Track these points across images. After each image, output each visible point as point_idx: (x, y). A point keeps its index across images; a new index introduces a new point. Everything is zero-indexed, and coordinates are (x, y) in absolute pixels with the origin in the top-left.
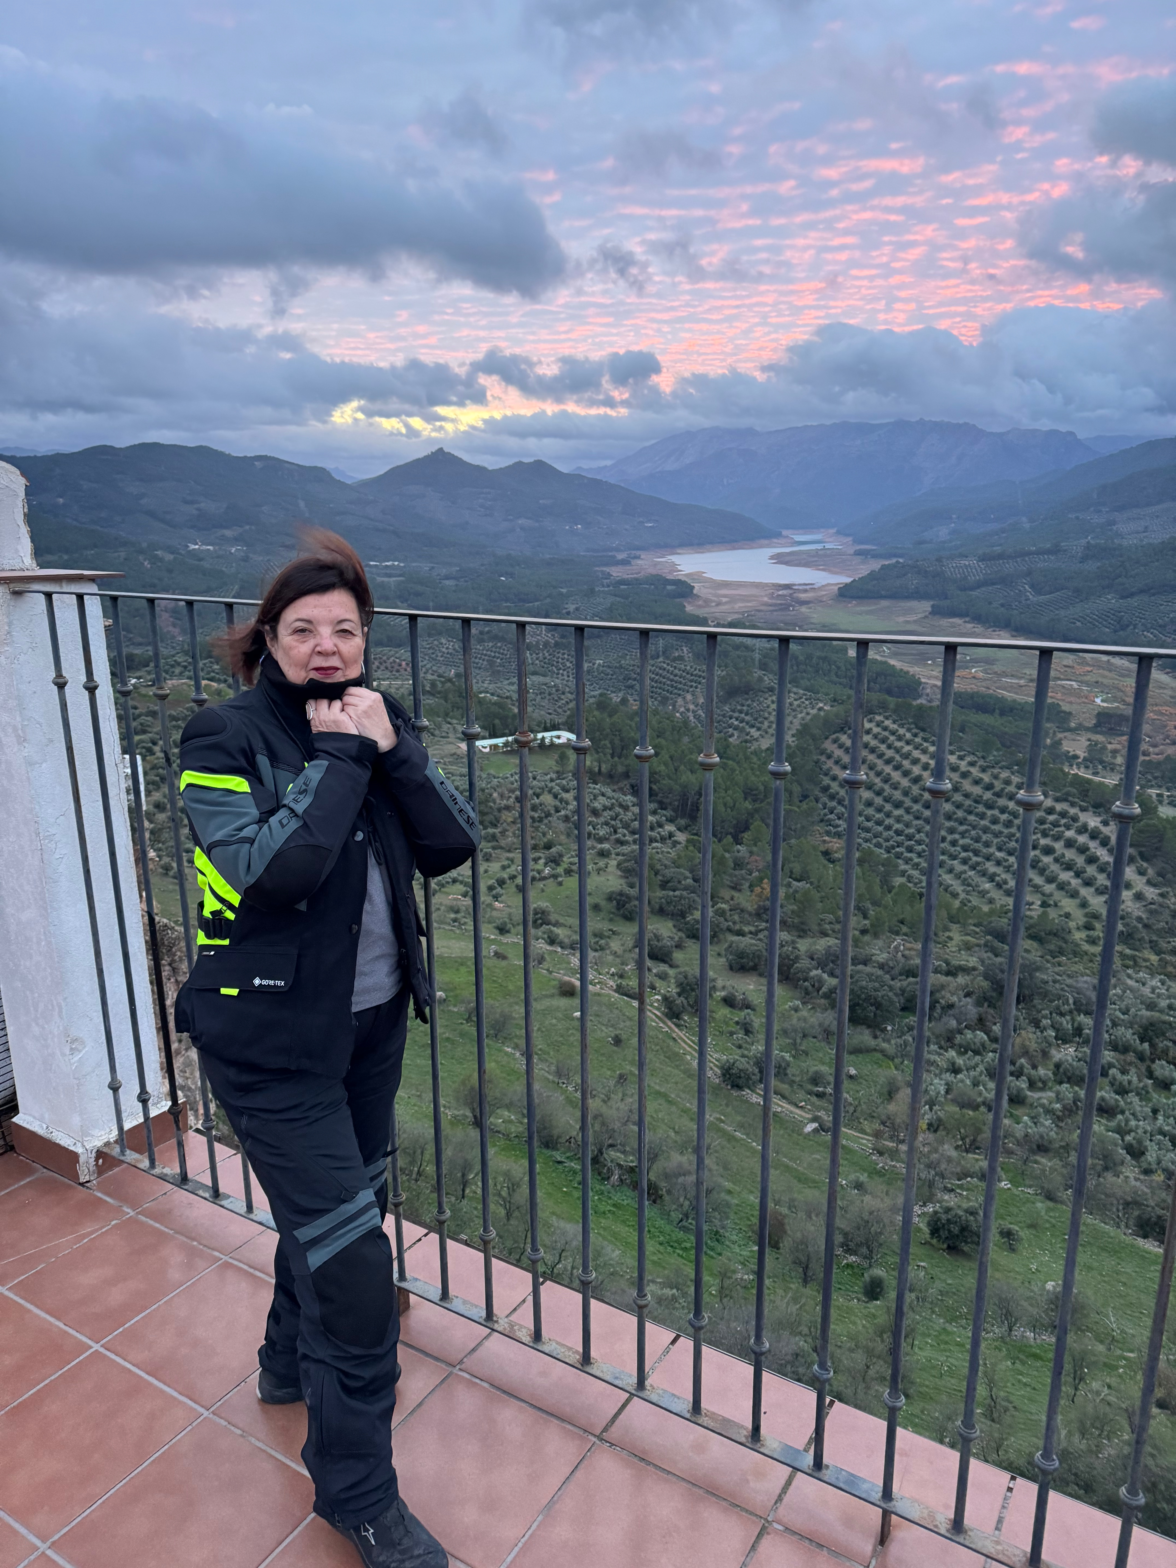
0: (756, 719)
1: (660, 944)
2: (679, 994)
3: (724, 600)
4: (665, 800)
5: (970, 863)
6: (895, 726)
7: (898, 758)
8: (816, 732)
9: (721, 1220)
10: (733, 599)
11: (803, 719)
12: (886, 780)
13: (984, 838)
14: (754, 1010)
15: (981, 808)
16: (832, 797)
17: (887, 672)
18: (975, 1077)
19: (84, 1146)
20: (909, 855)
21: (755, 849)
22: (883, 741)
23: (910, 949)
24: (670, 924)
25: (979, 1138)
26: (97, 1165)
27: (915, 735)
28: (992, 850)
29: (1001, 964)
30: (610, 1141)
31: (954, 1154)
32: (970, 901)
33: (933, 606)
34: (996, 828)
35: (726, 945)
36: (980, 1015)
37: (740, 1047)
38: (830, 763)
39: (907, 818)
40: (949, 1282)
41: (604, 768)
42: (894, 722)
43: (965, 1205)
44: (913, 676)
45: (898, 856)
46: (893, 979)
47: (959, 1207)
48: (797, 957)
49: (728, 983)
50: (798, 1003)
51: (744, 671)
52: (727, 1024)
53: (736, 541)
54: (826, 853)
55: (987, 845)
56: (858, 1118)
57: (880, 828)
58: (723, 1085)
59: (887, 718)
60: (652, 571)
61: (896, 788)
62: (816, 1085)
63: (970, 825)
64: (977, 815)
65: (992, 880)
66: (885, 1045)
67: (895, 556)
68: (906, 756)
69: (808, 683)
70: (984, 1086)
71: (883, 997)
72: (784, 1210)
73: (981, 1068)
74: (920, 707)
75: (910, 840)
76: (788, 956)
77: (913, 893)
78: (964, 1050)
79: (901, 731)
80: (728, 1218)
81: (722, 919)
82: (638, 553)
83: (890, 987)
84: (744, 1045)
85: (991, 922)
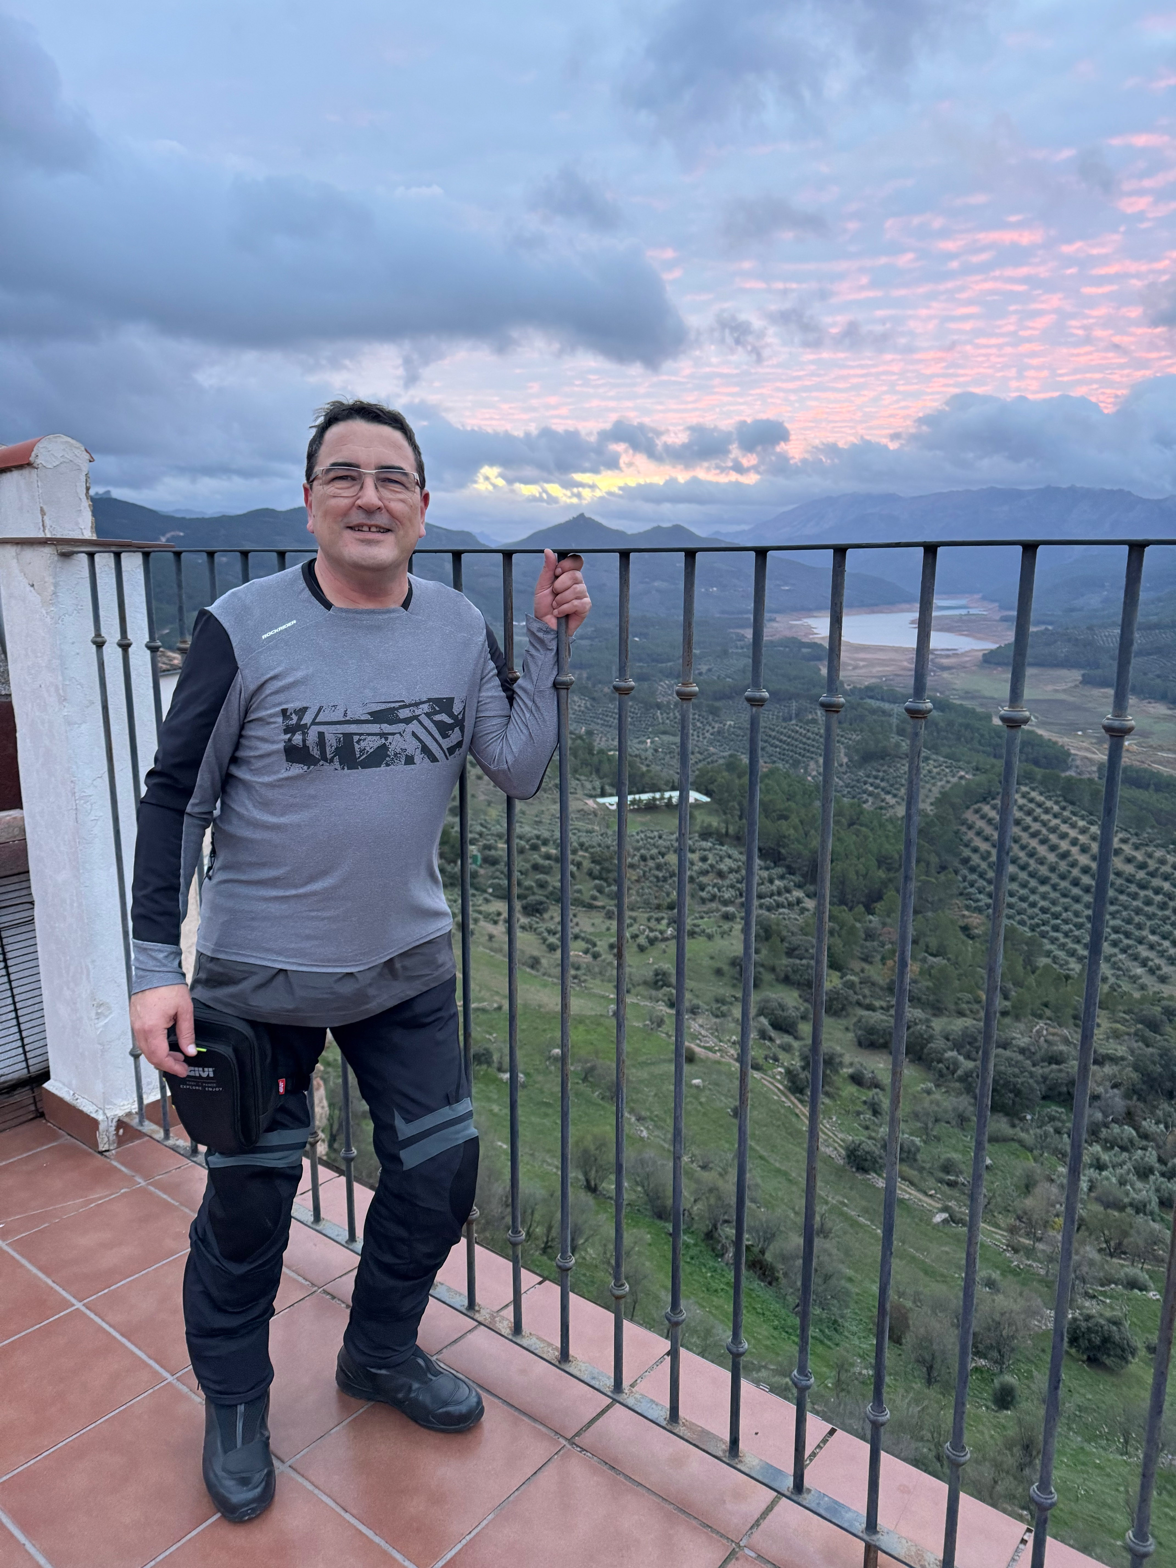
0: (892, 785)
1: (785, 1014)
2: (804, 1068)
3: (862, 664)
4: (794, 865)
5: (1121, 945)
6: (1042, 799)
7: (1044, 831)
8: (957, 801)
9: (840, 1308)
10: (871, 663)
11: (943, 787)
12: (1031, 855)
13: (1137, 919)
14: (883, 1089)
15: (1133, 888)
16: (973, 870)
17: (1033, 741)
18: (1121, 1176)
19: (105, 1114)
20: (1055, 934)
21: (888, 920)
22: (1029, 813)
23: (1054, 1034)
24: (796, 994)
25: (1125, 1242)
26: (117, 1134)
27: (1064, 808)
28: (1145, 933)
29: (1152, 1055)
30: (726, 1217)
31: (1097, 1257)
32: (1120, 987)
33: (1083, 675)
34: (1149, 909)
35: (855, 1020)
36: (1128, 1108)
37: (867, 1128)
38: (971, 834)
39: (1054, 895)
40: (1090, 1397)
41: (731, 830)
42: (1041, 794)
43: (1108, 1314)
44: (1062, 746)
45: (1043, 935)
46: (1034, 1065)
47: (1101, 1315)
48: (931, 1038)
49: (856, 1060)
50: (931, 1085)
51: (880, 736)
52: (853, 1102)
53: (876, 605)
54: (965, 929)
55: (1140, 927)
56: (991, 1211)
57: (1025, 905)
58: (848, 1167)
59: (1033, 789)
60: (788, 634)
61: (1042, 863)
62: (948, 1173)
63: (1121, 905)
64: (1129, 895)
65: (1144, 964)
66: (1023, 1135)
67: (1044, 623)
68: (1053, 830)
69: (948, 750)
70: (1132, 1186)
71: (1022, 1083)
72: (909, 1304)
73: (1128, 1166)
74: (1069, 779)
75: (1057, 918)
76: (921, 1035)
77: (1059, 975)
78: (1109, 1145)
79: (1049, 804)
80: (847, 1307)
81: (851, 992)
82: (774, 615)
83: (1031, 1073)
84: (872, 1127)
85: (1142, 1010)
